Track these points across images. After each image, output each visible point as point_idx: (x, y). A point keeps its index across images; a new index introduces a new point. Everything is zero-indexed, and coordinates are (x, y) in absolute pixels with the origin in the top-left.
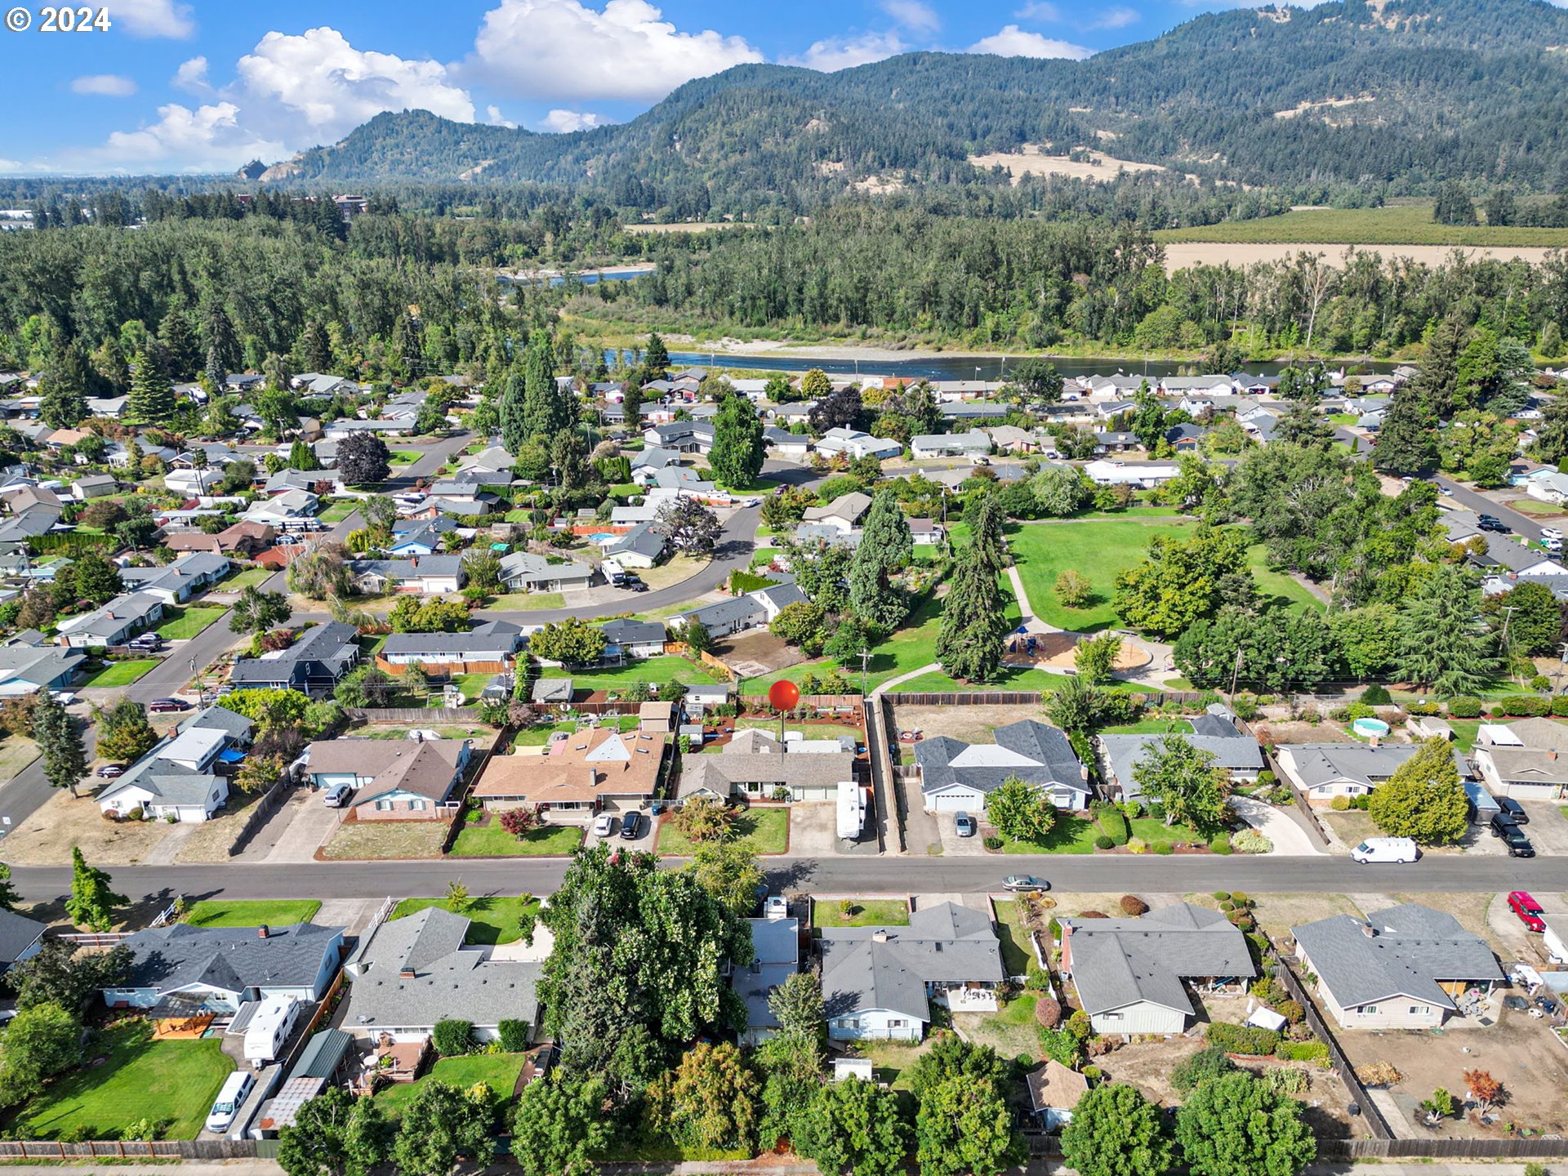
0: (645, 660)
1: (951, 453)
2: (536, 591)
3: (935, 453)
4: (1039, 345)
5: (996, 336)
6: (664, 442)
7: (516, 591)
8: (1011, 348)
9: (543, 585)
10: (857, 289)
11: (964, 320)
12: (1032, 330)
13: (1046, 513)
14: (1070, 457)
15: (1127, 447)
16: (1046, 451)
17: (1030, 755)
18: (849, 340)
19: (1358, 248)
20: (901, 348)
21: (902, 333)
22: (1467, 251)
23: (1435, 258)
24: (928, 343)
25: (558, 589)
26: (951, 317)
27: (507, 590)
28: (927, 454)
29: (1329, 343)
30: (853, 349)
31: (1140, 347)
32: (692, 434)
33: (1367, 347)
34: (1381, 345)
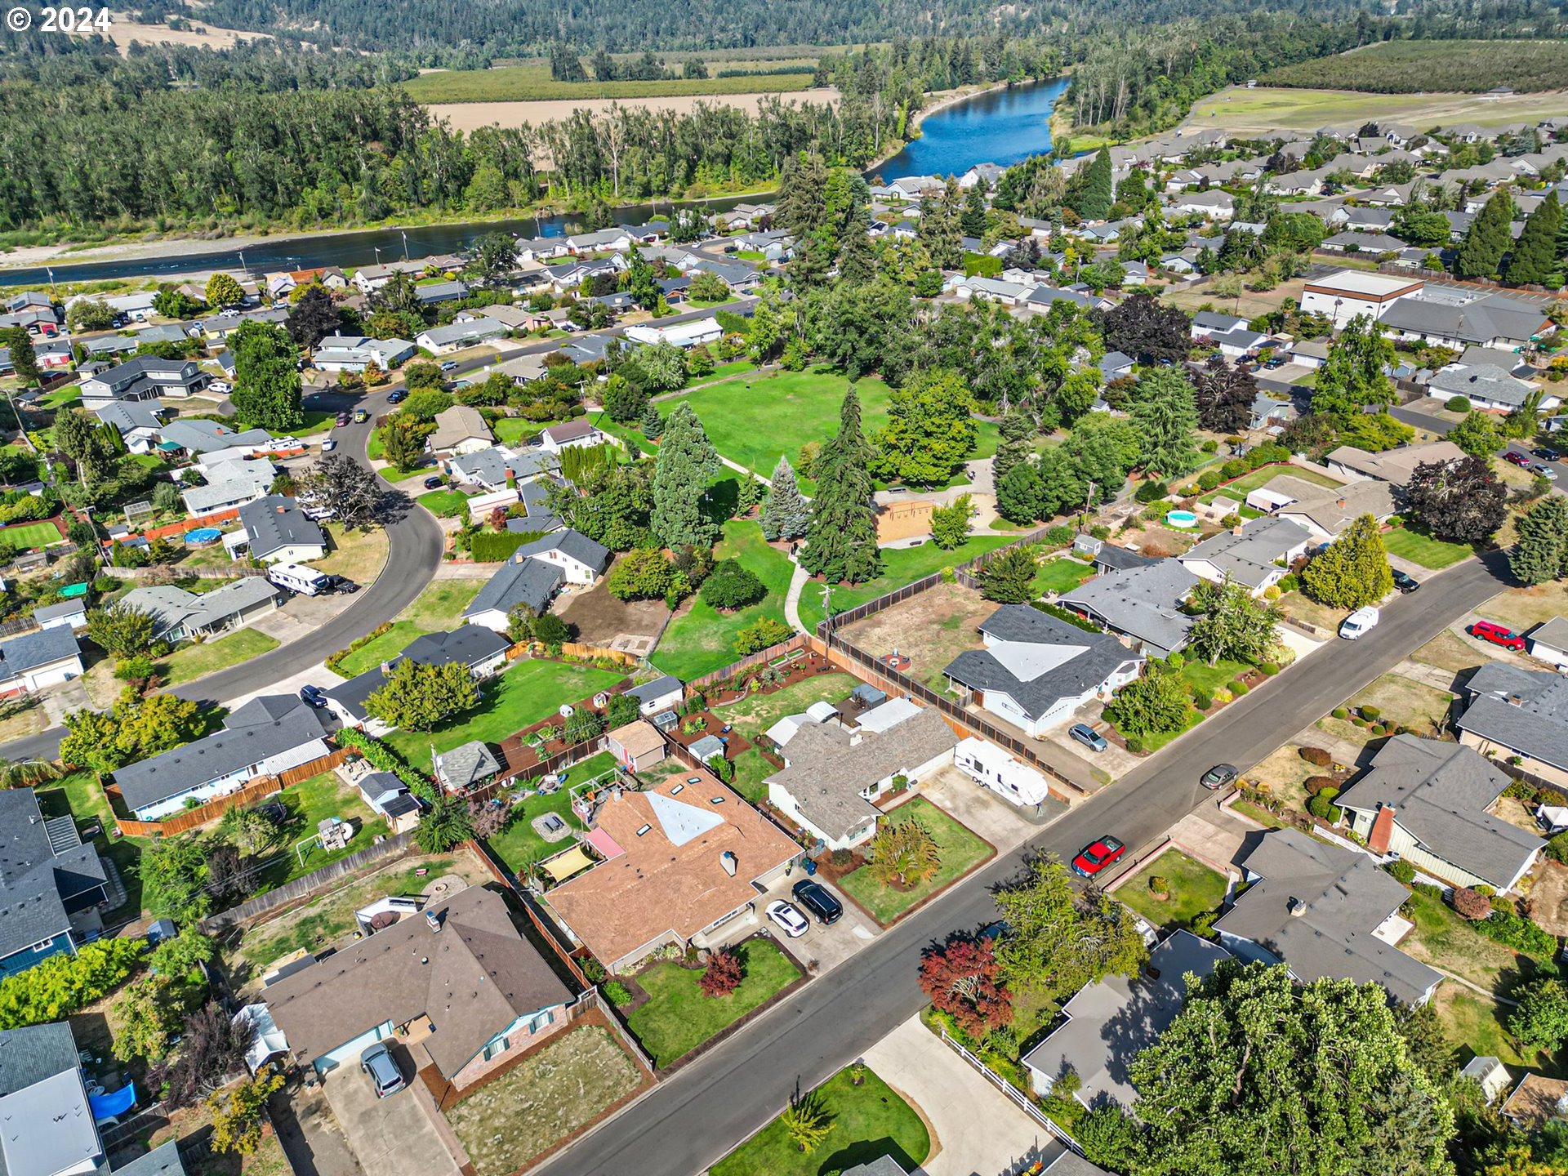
0: (497, 680)
1: (469, 343)
2: (211, 637)
3: (454, 346)
4: (376, 218)
5: (324, 214)
6: (115, 393)
7: (186, 644)
8: (346, 225)
9: (217, 625)
10: (124, 177)
11: (281, 199)
12: (363, 203)
13: (663, 388)
14: (588, 327)
15: (625, 309)
16: (560, 325)
17: (1066, 640)
18: (145, 235)
19: (620, 103)
20: (219, 236)
21: (210, 220)
22: (707, 100)
23: (685, 107)
24: (249, 227)
25: (240, 624)
26: (264, 197)
27: (171, 649)
28: (446, 349)
29: (636, 190)
30: (158, 244)
31: (476, 210)
32: (144, 376)
33: (665, 192)
34: (675, 188)
